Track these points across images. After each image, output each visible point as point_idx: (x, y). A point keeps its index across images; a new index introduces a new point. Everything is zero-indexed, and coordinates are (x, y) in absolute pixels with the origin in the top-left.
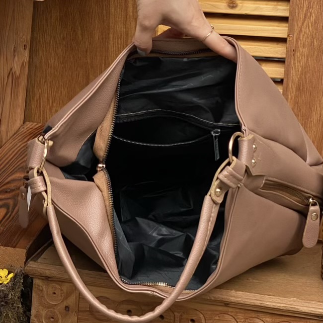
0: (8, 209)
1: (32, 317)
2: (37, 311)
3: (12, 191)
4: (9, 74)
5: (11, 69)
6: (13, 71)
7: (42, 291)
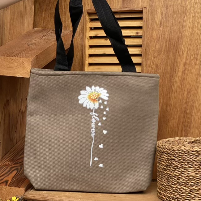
0: (18, 171)
3: (20, 163)
4: (19, 111)
5: (20, 109)
6: (21, 110)
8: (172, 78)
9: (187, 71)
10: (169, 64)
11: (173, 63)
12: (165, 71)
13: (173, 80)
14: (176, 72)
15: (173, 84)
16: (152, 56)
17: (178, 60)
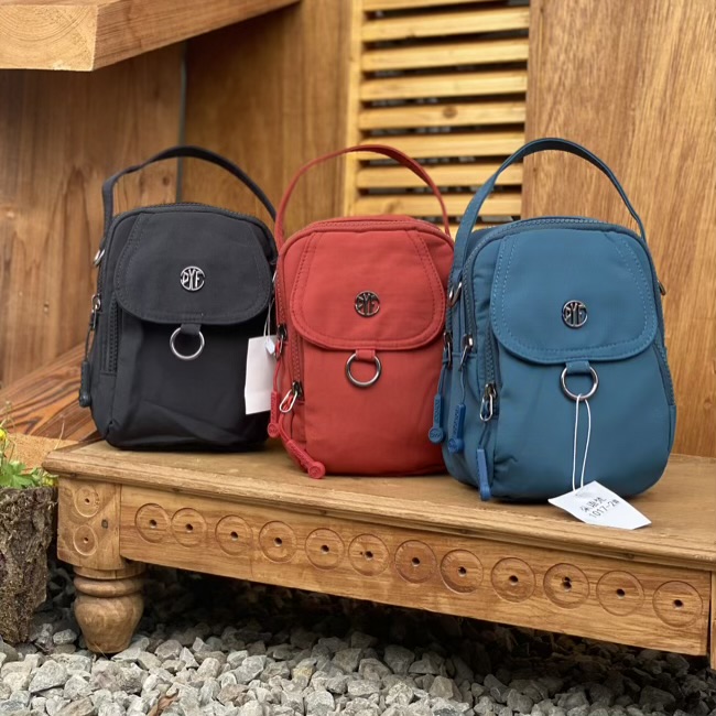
1: (60, 539)
2: (66, 529)
7: (70, 496)
8: (631, 101)
9: (681, 77)
10: (620, 55)
11: (635, 49)
12: (609, 78)
13: (634, 110)
14: (643, 82)
15: (634, 124)
16: (564, 32)
17: (653, 39)
